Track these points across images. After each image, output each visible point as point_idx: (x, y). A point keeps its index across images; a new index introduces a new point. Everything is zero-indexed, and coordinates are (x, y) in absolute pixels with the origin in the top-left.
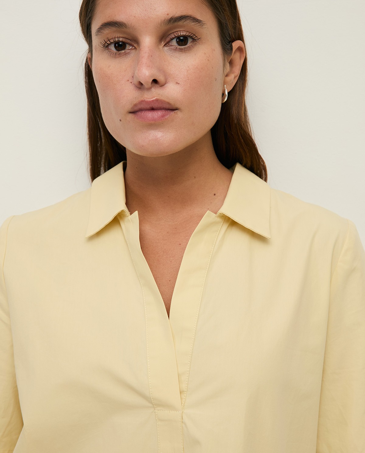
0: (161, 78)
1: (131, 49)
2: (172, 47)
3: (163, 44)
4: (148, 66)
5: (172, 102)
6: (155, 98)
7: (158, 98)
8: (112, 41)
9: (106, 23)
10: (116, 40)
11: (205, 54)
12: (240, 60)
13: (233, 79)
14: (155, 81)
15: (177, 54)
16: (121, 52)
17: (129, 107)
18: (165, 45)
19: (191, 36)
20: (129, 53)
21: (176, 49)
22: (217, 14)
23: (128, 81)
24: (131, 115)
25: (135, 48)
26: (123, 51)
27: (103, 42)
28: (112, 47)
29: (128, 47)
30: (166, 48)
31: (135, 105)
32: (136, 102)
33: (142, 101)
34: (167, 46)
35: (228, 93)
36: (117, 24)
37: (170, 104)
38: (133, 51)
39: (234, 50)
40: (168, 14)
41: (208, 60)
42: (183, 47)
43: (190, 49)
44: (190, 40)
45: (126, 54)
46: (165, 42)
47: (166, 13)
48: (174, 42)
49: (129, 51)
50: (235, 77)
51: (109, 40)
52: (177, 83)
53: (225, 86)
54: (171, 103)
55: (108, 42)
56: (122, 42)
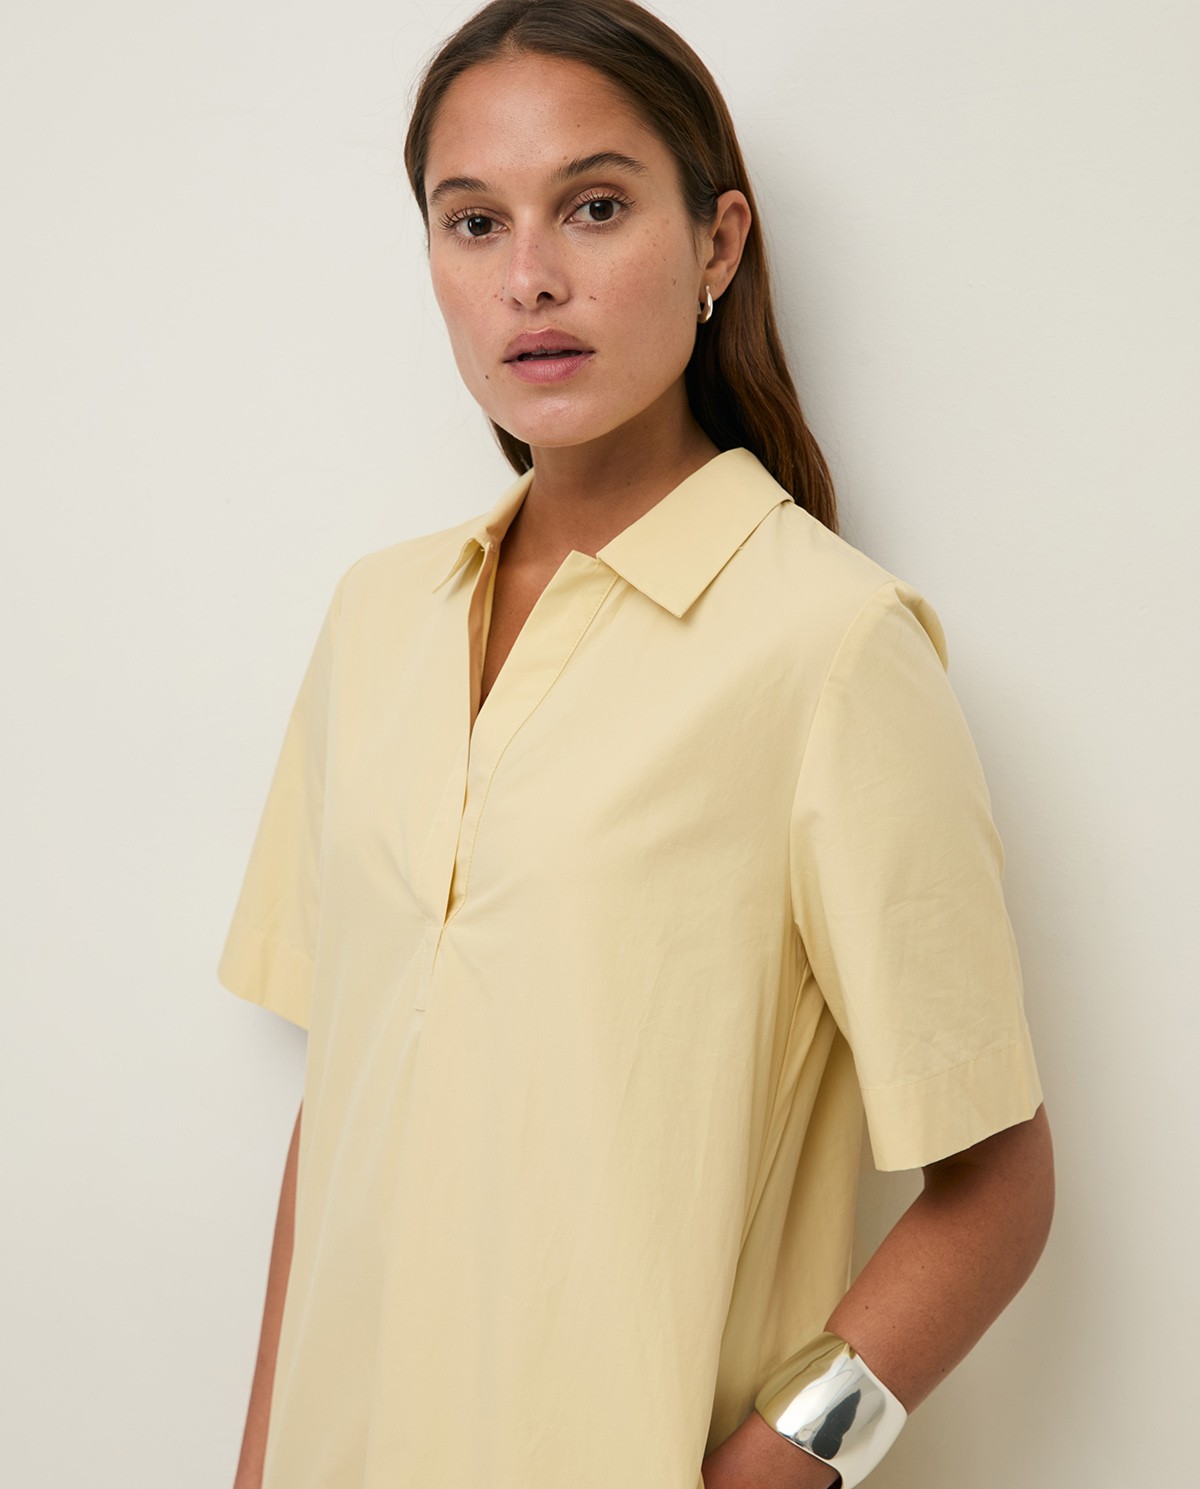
0: (558, 291)
1: (501, 231)
2: (580, 225)
3: (561, 218)
4: (528, 268)
5: (581, 336)
6: (547, 328)
7: (553, 328)
8: (461, 216)
9: (447, 182)
10: (469, 213)
11: (647, 232)
12: (741, 230)
13: (724, 274)
14: (545, 296)
15: (592, 238)
16: (480, 237)
17: (500, 351)
18: (565, 221)
19: (617, 198)
20: (494, 241)
21: (588, 229)
22: (673, 146)
23: (496, 296)
24: (506, 366)
25: (508, 229)
26: (484, 237)
27: (446, 220)
28: (464, 229)
29: (495, 227)
30: (567, 227)
31: (510, 345)
32: (511, 337)
33: (522, 335)
34: (570, 222)
35: (714, 303)
36: (467, 183)
37: (578, 340)
38: (504, 235)
39: (721, 212)
40: (565, 158)
41: (654, 245)
42: (601, 223)
43: (615, 226)
44: (616, 207)
45: (490, 241)
46: (566, 216)
47: (562, 156)
48: (585, 215)
49: (495, 235)
50: (729, 269)
51: (455, 215)
52: (591, 297)
53: (708, 287)
54: (579, 337)
55: (455, 219)
56: (480, 217)
